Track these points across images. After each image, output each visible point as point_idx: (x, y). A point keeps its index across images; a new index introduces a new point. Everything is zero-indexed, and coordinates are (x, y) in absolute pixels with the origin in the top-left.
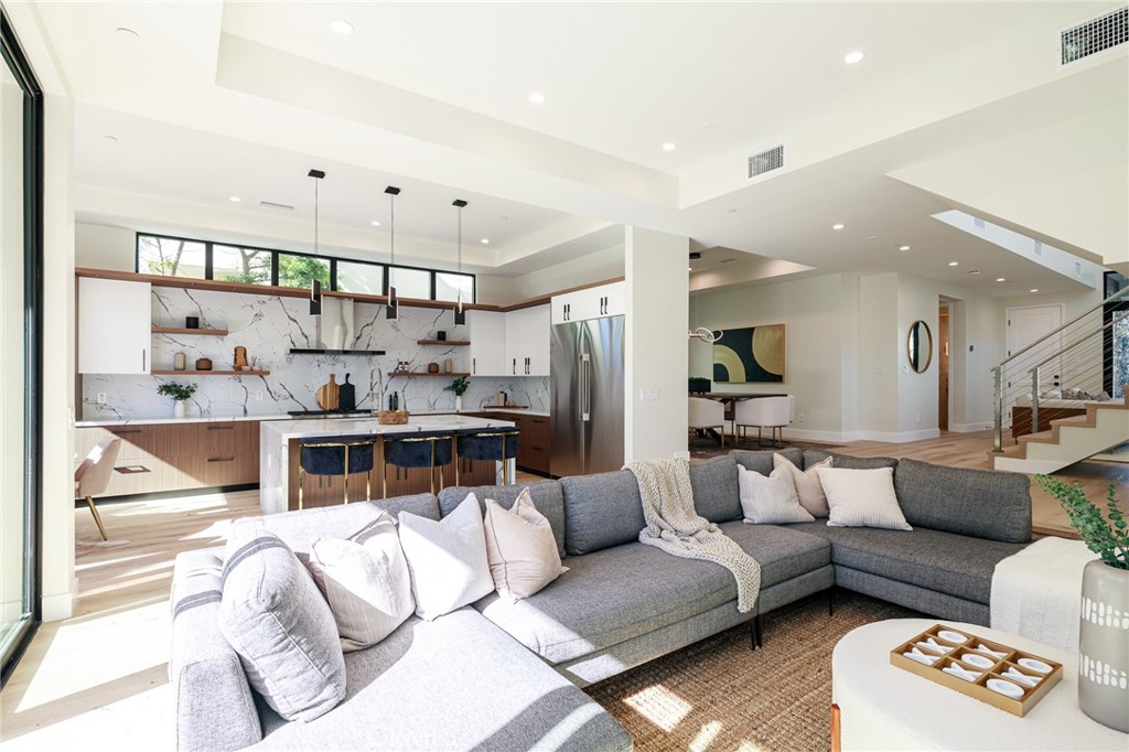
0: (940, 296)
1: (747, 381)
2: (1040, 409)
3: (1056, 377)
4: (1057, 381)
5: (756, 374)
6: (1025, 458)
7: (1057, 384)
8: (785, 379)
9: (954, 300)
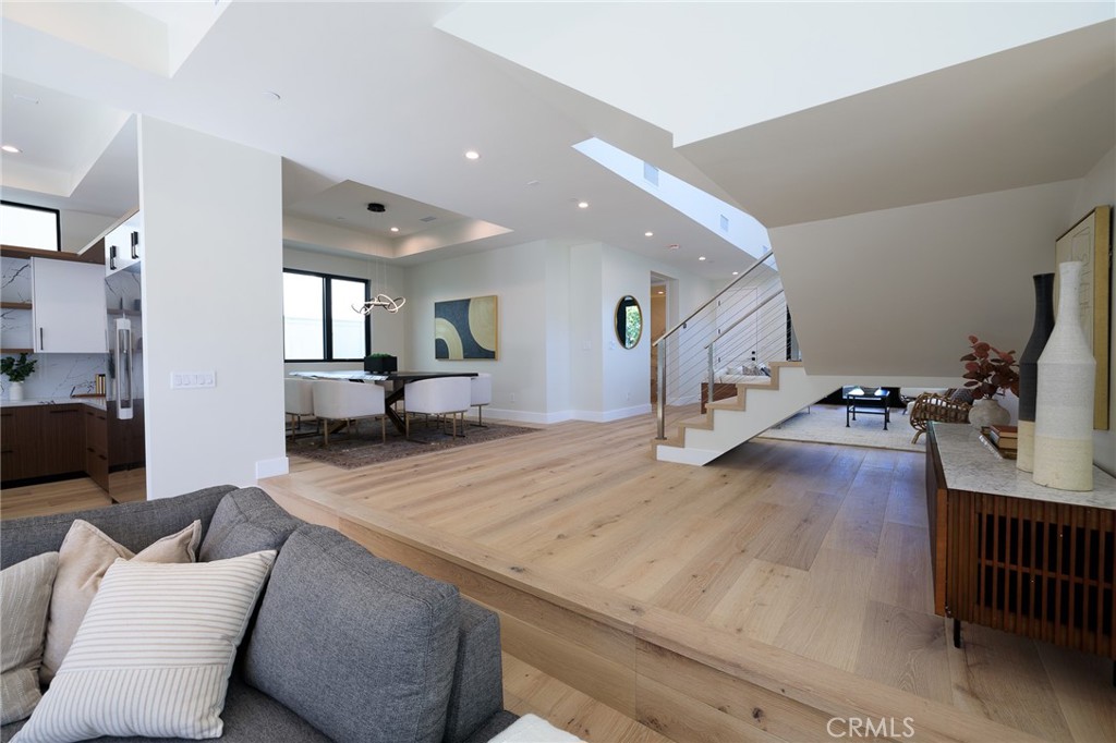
0: (652, 273)
1: (465, 357)
2: (715, 385)
3: (753, 353)
4: (754, 356)
5: (474, 351)
6: (683, 447)
7: (753, 359)
8: (498, 355)
9: (671, 279)
